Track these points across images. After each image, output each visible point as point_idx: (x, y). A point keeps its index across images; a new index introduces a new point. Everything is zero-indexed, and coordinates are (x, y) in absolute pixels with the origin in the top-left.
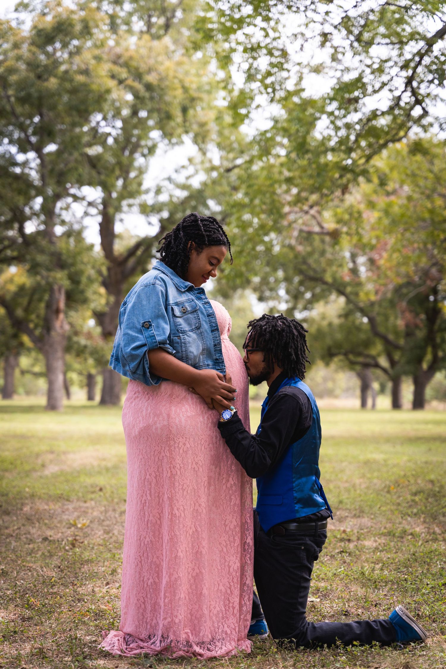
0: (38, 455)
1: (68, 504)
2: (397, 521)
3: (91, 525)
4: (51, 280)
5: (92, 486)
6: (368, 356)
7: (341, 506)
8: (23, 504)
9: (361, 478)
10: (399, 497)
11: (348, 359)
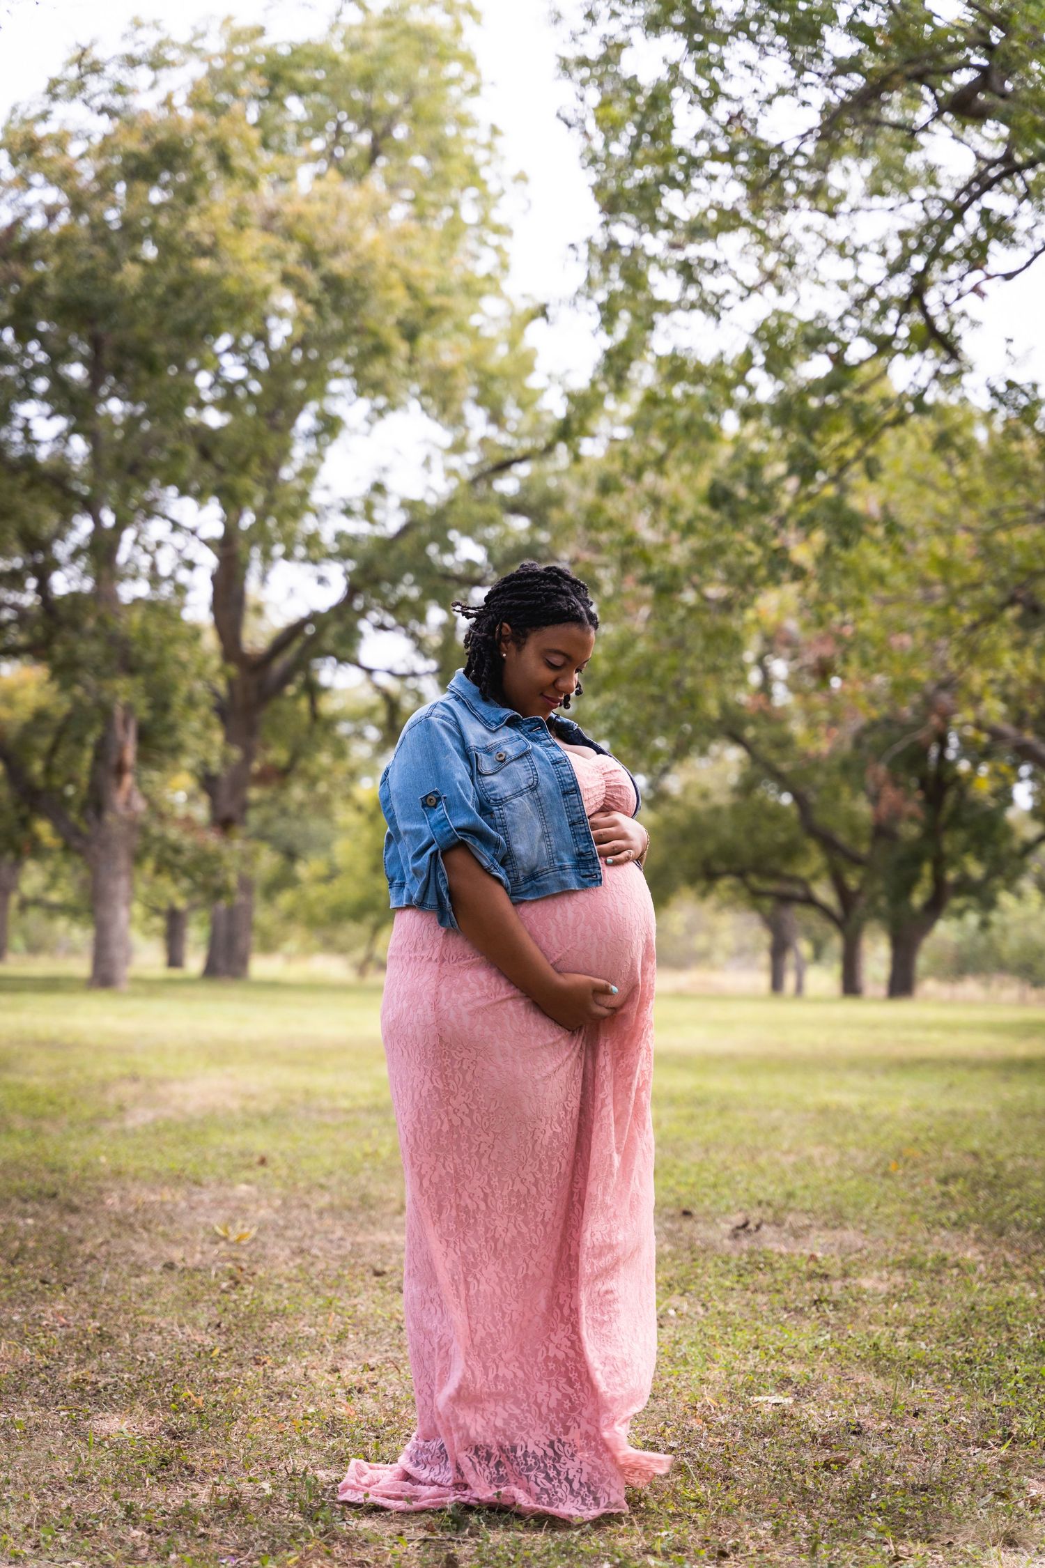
0: (104, 1086)
1: (201, 1193)
2: (920, 1237)
3: (263, 1238)
4: (106, 695)
5: (242, 1154)
6: (792, 879)
7: (792, 1204)
8: (101, 1191)
9: (819, 1144)
10: (913, 1186)
11: (746, 884)
